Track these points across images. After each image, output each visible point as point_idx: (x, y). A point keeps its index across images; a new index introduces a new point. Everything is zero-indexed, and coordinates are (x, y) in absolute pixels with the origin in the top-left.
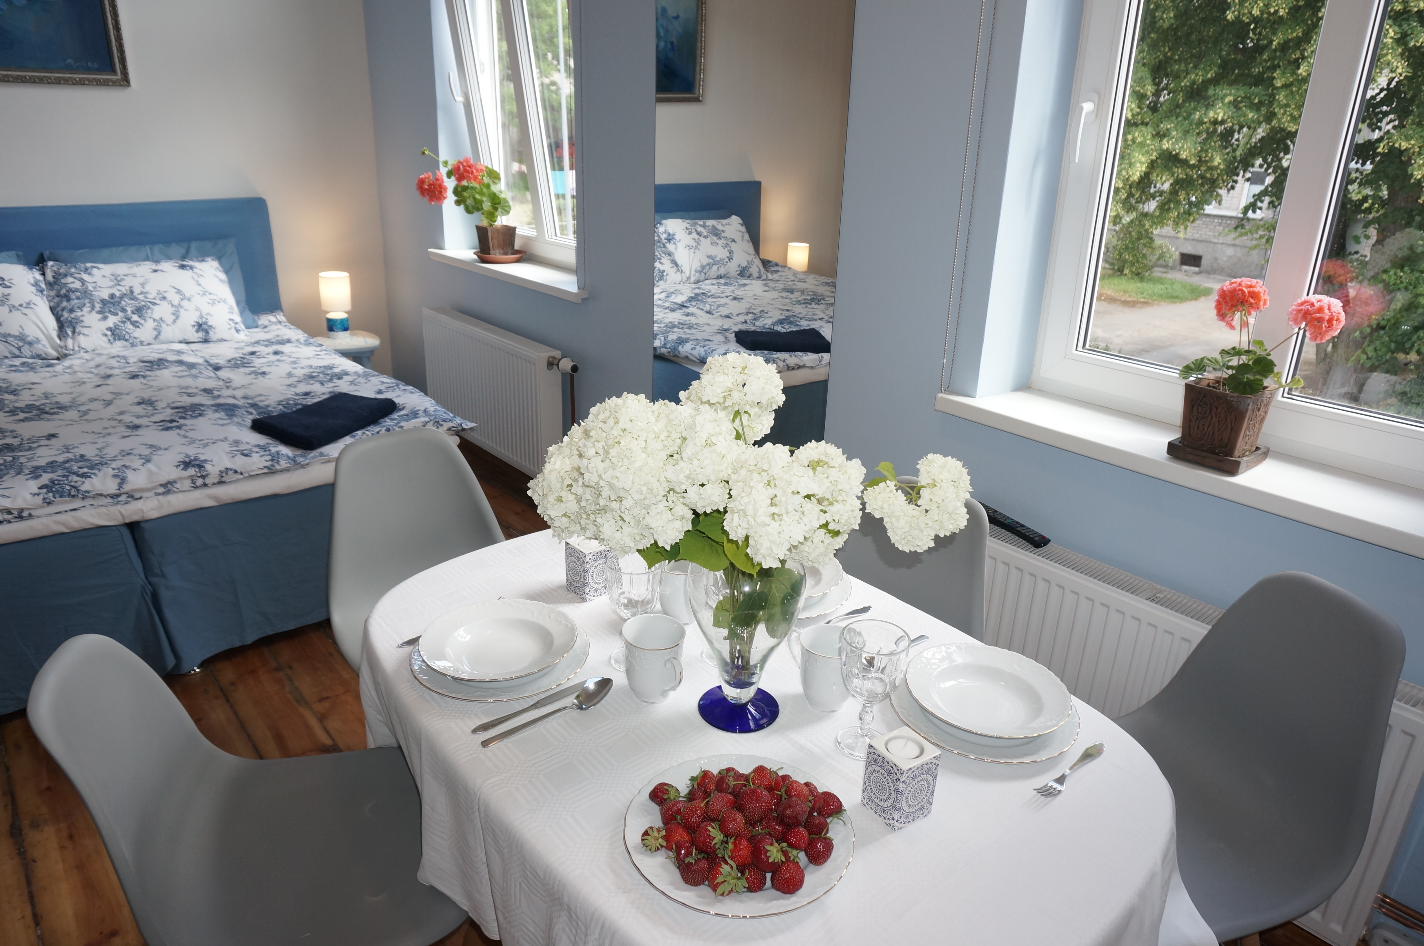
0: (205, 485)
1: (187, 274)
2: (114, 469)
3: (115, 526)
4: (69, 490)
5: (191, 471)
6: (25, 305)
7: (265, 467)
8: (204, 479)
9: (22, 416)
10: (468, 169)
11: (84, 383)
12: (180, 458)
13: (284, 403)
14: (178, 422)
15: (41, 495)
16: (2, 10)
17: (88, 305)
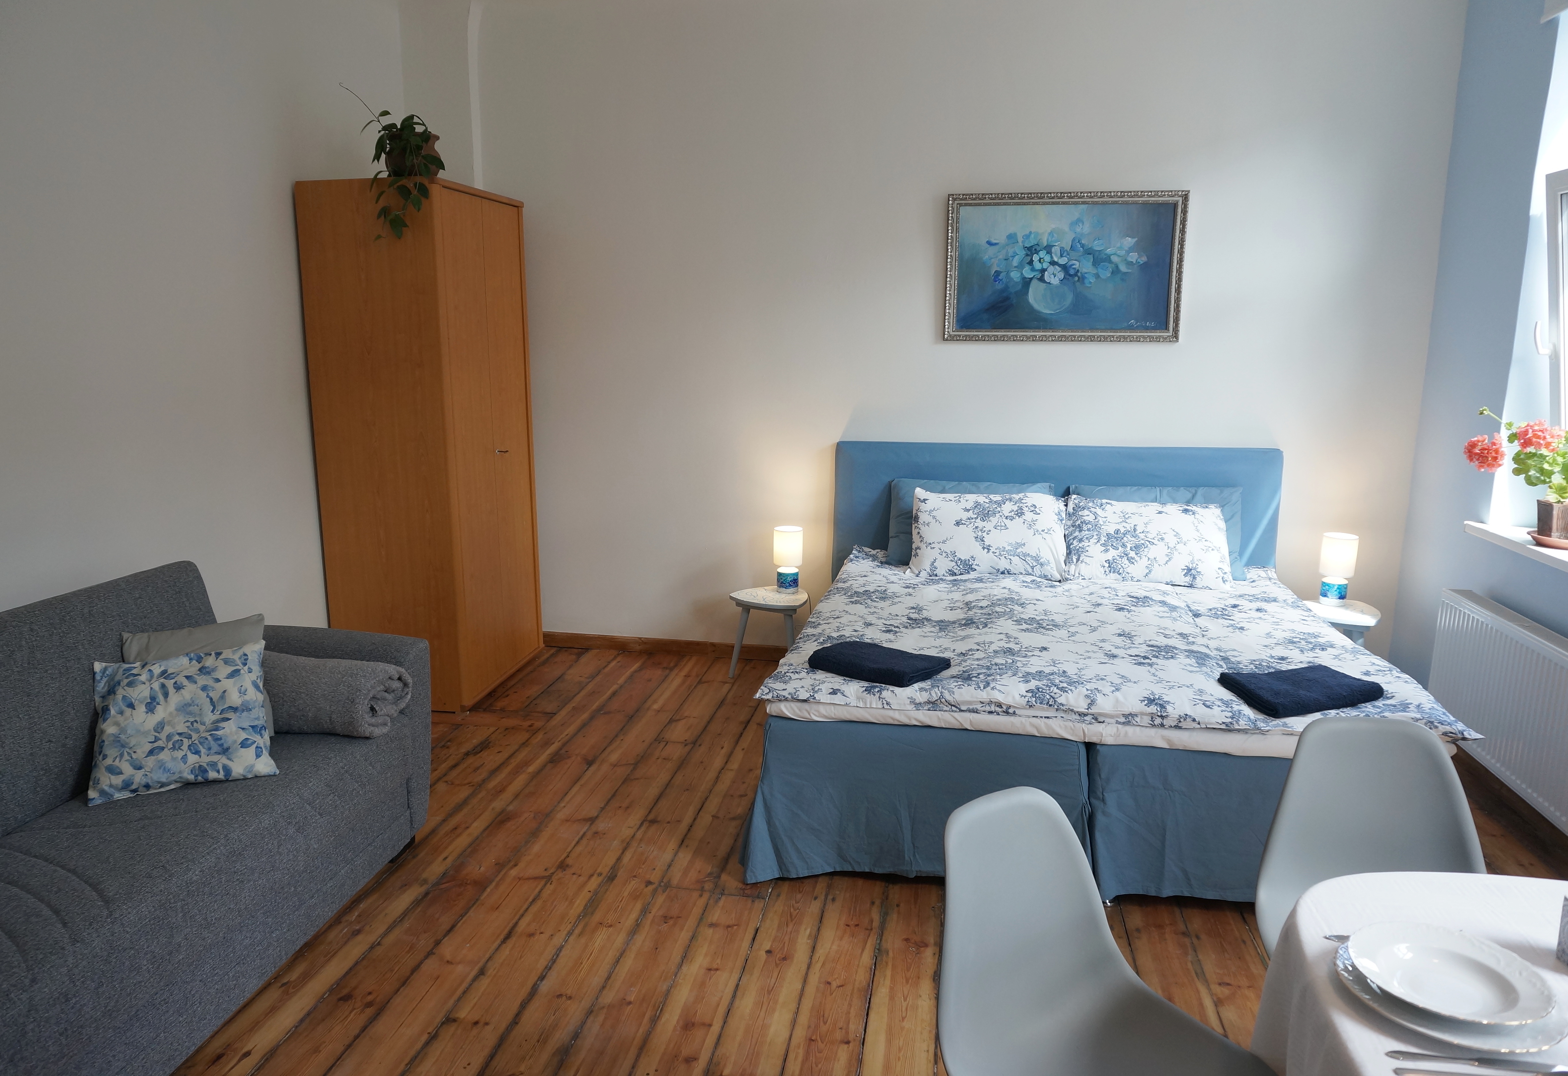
0: (1162, 725)
1: (1189, 518)
2: (1087, 690)
3: (1076, 742)
4: (1049, 699)
5: (1153, 709)
6: (1046, 531)
7: (1223, 723)
8: (1163, 720)
9: (1025, 626)
10: (1540, 433)
11: (1077, 607)
12: (1146, 694)
13: (1258, 663)
14: (1151, 659)
15: (1027, 698)
16: (1090, 283)
17: (1095, 537)
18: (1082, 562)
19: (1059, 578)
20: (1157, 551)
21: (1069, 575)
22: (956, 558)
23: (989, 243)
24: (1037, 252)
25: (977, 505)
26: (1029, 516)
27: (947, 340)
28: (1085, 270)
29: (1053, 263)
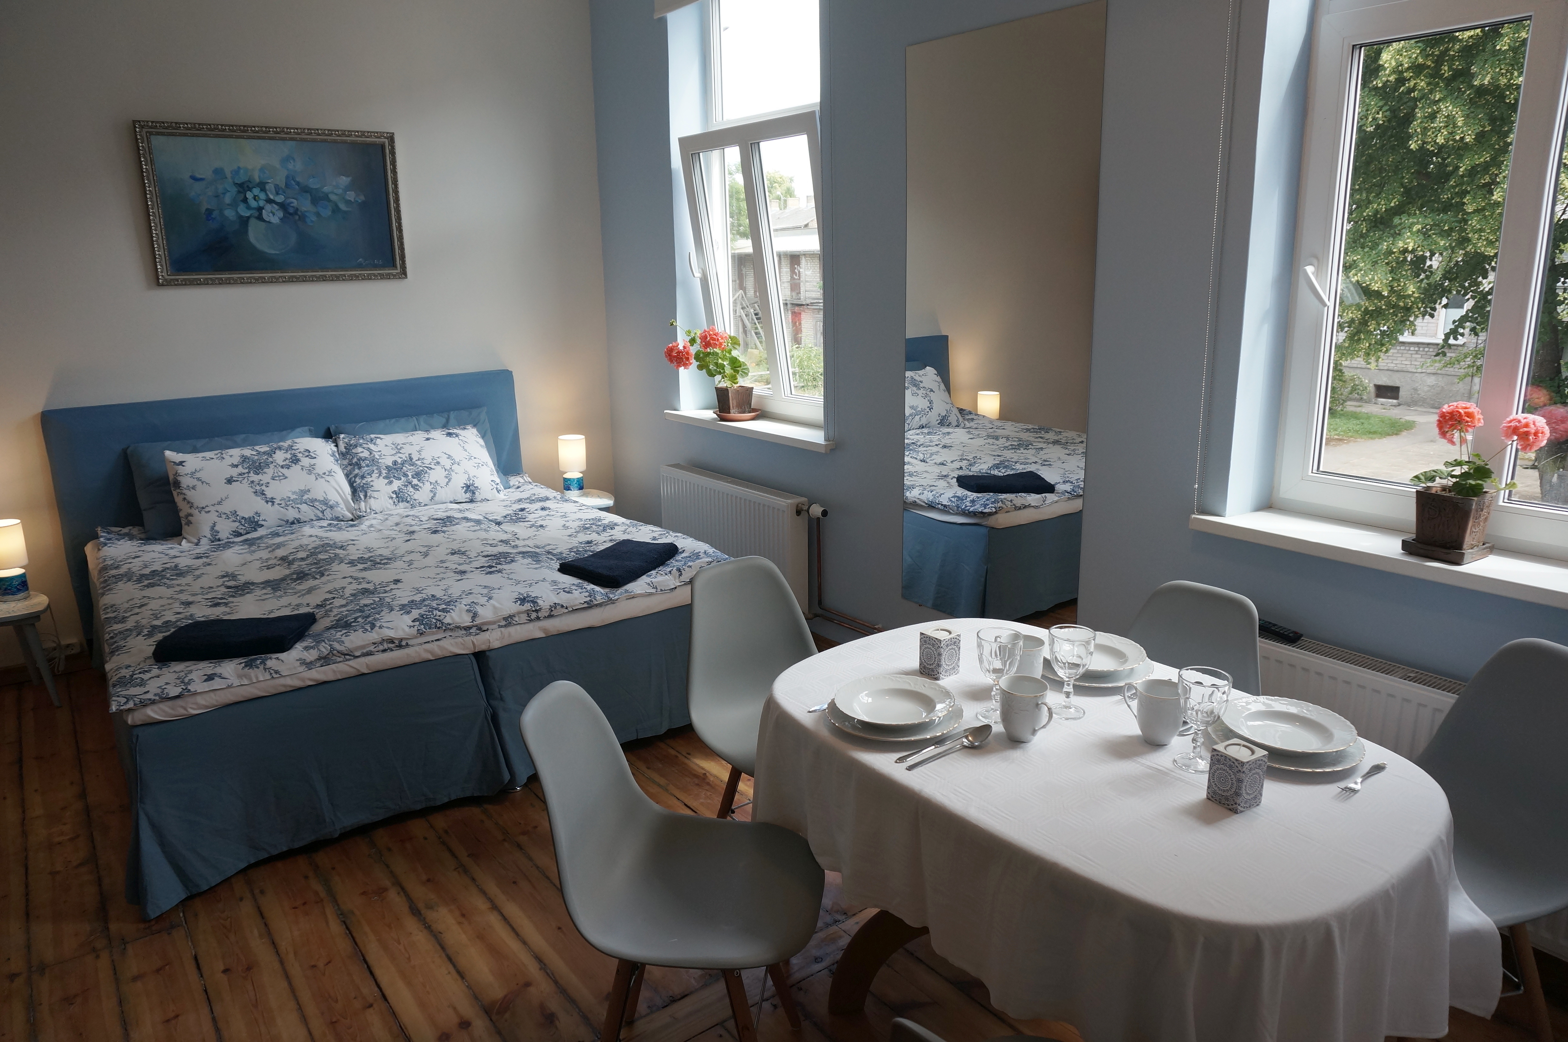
0: (538, 618)
1: (453, 440)
2: (466, 605)
3: (467, 654)
4: (435, 623)
5: (527, 606)
6: (327, 474)
7: (585, 602)
8: (537, 613)
9: (361, 566)
10: (714, 337)
11: (394, 538)
12: (516, 595)
13: (575, 550)
14: (496, 567)
15: (416, 627)
16: (312, 221)
17: (376, 471)
18: (370, 497)
19: (350, 516)
20: (436, 475)
21: (361, 512)
22: (238, 517)
23: (193, 178)
24: (250, 190)
25: (244, 459)
26: (306, 461)
27: (163, 285)
28: (304, 209)
29: (269, 201)
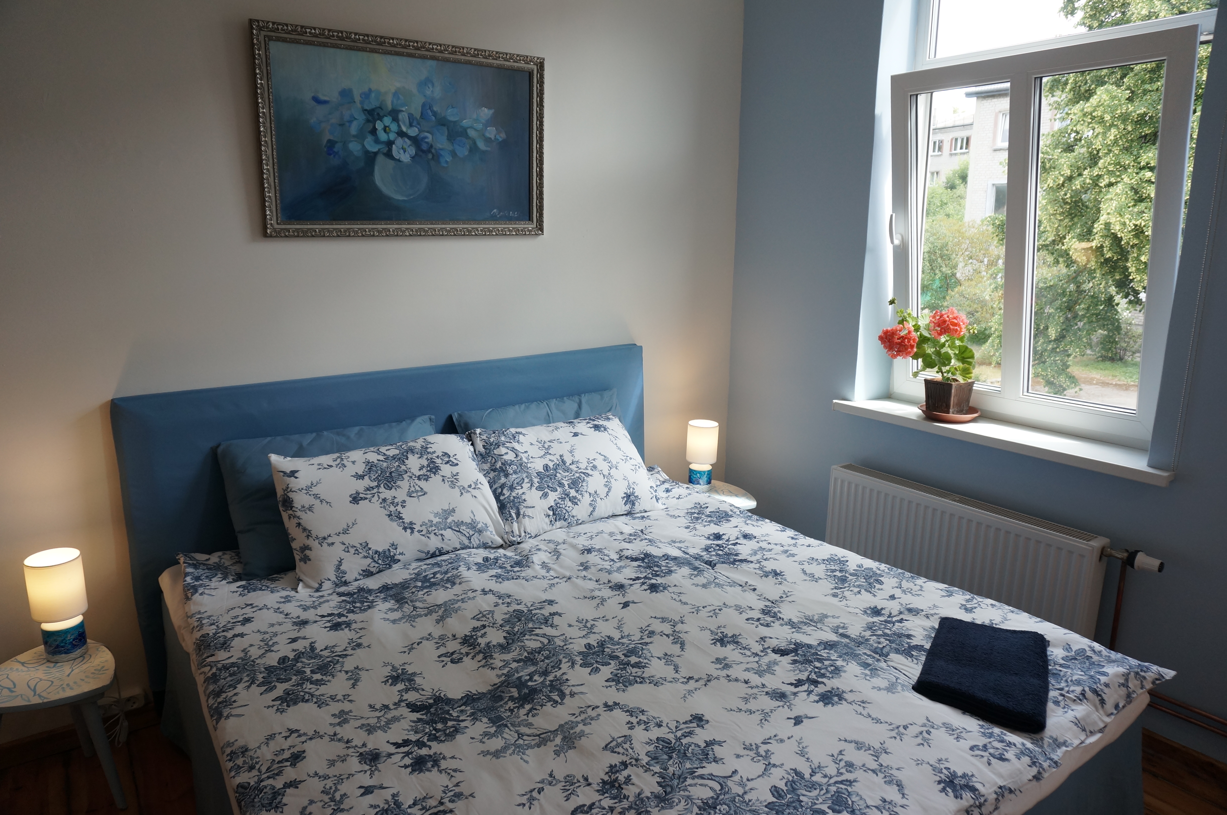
6: (472, 486)
16: (447, 162)
17: (526, 480)
18: (524, 516)
19: (500, 541)
20: (595, 483)
21: (513, 537)
22: (370, 552)
23: (316, 100)
24: (380, 118)
25: (371, 467)
26: (446, 470)
27: (271, 236)
28: (439, 146)
29: (401, 134)
